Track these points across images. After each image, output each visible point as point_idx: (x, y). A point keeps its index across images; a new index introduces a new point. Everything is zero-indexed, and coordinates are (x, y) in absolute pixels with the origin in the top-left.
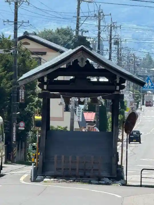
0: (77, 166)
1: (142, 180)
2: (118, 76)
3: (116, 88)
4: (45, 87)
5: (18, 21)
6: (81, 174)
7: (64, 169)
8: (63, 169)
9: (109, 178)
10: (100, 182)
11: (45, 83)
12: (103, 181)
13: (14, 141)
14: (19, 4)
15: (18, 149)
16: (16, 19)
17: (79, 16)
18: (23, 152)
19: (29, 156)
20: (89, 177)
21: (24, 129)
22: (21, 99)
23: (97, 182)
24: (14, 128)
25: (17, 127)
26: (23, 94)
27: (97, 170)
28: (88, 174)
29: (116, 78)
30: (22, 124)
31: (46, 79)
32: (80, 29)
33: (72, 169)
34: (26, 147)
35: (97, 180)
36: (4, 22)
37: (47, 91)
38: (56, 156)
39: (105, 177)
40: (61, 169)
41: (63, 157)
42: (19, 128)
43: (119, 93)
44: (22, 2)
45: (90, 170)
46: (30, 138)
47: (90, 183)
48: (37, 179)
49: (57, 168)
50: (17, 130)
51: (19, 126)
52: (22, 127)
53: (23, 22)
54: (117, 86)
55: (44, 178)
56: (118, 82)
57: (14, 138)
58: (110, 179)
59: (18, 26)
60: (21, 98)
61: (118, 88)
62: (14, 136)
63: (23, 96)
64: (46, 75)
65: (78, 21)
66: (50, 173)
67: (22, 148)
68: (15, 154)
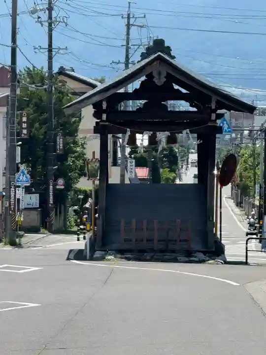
0: (156, 236)
1: (248, 255)
2: (214, 98)
3: (211, 116)
4: (104, 117)
5: (53, 47)
6: (161, 247)
7: (136, 241)
8: (134, 240)
9: (205, 253)
10: (191, 259)
11: (104, 111)
12: (195, 257)
13: (51, 204)
14: (54, 25)
15: (56, 214)
16: (50, 45)
17: (128, 44)
18: (62, 218)
19: (70, 223)
20: (173, 252)
21: (63, 187)
22: (60, 148)
23: (187, 259)
24: (51, 187)
25: (54, 186)
26: (61, 142)
27: (186, 241)
28: (171, 247)
29: (211, 102)
30: (61, 181)
31: (104, 106)
32: (130, 61)
33: (148, 240)
34: (66, 211)
35: (185, 256)
36: (35, 48)
37: (107, 123)
38: (123, 221)
39: (199, 252)
40: (131, 240)
41: (134, 221)
42: (58, 187)
43: (215, 125)
44: (57, 23)
45: (176, 241)
46: (70, 200)
47: (175, 260)
48: (95, 256)
49: (125, 239)
50: (55, 189)
51: (57, 185)
52: (61, 185)
53: (60, 49)
54: (213, 114)
55: (106, 254)
56: (213, 107)
57: (51, 200)
58: (205, 255)
59: (54, 53)
60: (58, 147)
61: (213, 116)
62: (51, 198)
63: (61, 145)
64: (105, 99)
65: (127, 51)
66: (114, 246)
67: (60, 213)
68: (52, 221)
